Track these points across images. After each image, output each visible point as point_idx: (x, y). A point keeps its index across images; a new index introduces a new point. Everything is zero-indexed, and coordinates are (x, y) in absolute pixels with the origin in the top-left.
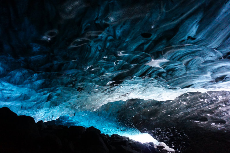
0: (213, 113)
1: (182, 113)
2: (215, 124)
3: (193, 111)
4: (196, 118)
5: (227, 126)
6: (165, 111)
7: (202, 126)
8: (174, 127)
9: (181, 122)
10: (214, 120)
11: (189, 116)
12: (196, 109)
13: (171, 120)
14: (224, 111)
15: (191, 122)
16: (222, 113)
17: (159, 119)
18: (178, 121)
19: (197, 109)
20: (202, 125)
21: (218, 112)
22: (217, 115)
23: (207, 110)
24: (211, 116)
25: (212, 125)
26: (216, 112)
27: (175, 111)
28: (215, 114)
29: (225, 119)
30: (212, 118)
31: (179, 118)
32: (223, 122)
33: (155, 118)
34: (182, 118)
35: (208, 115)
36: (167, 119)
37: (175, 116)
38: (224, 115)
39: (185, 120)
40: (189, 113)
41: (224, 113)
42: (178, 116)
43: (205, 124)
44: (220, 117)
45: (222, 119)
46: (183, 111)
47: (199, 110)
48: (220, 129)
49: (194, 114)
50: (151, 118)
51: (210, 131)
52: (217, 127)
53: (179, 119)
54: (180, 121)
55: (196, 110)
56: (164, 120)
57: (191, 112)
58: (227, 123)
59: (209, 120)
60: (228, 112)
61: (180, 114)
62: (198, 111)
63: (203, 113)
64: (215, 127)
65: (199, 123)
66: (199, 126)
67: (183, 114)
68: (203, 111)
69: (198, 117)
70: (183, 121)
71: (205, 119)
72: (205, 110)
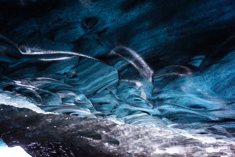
0: (109, 130)
1: (73, 125)
2: (108, 145)
3: (87, 124)
4: (88, 134)
5: (120, 148)
6: (51, 119)
7: (93, 146)
8: (59, 143)
9: (69, 137)
10: (109, 139)
11: (81, 130)
12: (91, 122)
13: (56, 133)
14: (121, 129)
15: (82, 139)
16: (118, 131)
17: (39, 129)
18: (66, 136)
19: (93, 122)
20: (94, 144)
21: (115, 130)
22: (113, 134)
23: (104, 126)
24: (106, 134)
25: (104, 145)
26: (113, 130)
27: (65, 122)
28: (111, 132)
29: (119, 140)
30: (107, 136)
31: (68, 131)
32: (116, 143)
33: (34, 128)
34: (72, 131)
35: (104, 132)
36: (51, 131)
37: (63, 129)
38: (119, 135)
39: (75, 135)
40: (82, 126)
41: (120, 132)
42: (68, 128)
43: (97, 144)
44: (115, 136)
45: (116, 139)
46: (75, 123)
47: (95, 124)
48: (112, 150)
49: (88, 128)
50: (28, 128)
51: (101, 151)
52: (109, 148)
53: (67, 134)
54: (69, 135)
55: (91, 124)
56: (47, 132)
57: (85, 125)
58: (120, 144)
59: (103, 138)
60: (124, 132)
61: (70, 126)
62: (93, 125)
63: (98, 128)
64: (108, 148)
65: (91, 140)
66: (90, 144)
67: (74, 127)
68: (99, 127)
69: (91, 134)
70: (72, 136)
71: (99, 137)
72: (101, 125)
